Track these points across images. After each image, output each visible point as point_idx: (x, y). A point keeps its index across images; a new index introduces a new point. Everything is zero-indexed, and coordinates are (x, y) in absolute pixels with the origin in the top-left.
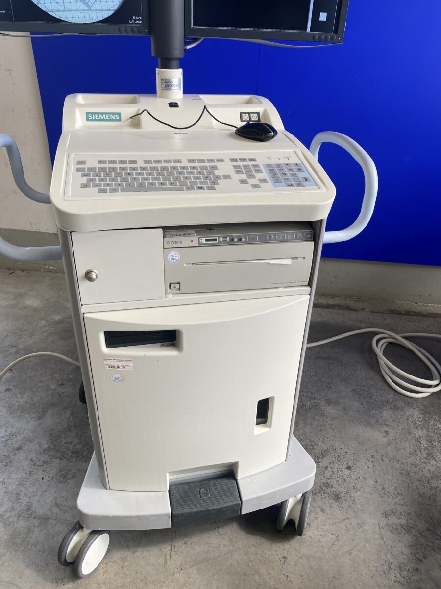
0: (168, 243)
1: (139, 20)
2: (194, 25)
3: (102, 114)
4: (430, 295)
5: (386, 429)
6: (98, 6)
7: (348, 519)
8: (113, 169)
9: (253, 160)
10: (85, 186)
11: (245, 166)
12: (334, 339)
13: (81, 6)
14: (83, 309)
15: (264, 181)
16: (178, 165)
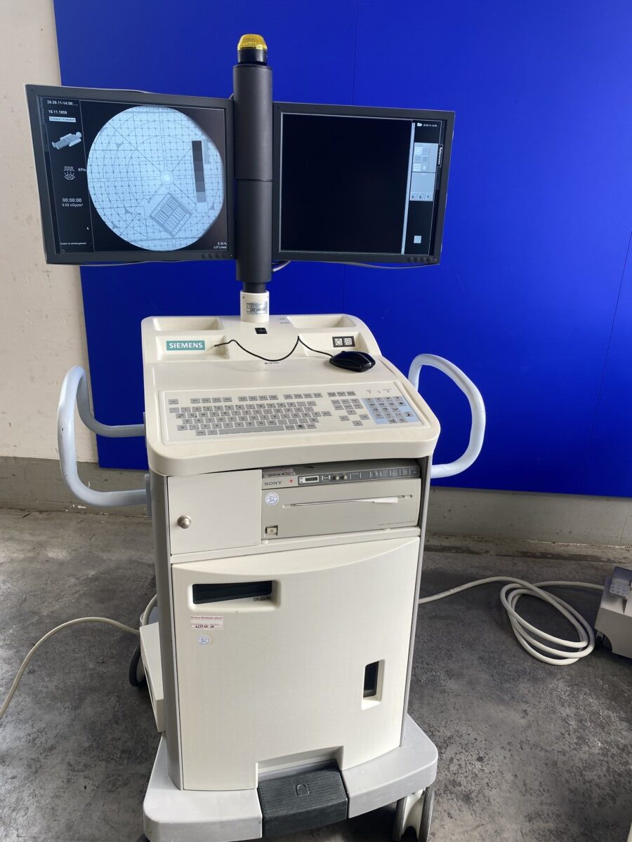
0: (266, 484)
1: (224, 245)
2: (282, 248)
3: (184, 342)
4: (571, 532)
5: (525, 707)
6: (182, 234)
7: (482, 825)
8: (208, 408)
9: (351, 393)
10: (182, 428)
11: (344, 401)
12: (453, 591)
13: (164, 235)
14: (172, 560)
15: (365, 417)
16: (275, 402)
